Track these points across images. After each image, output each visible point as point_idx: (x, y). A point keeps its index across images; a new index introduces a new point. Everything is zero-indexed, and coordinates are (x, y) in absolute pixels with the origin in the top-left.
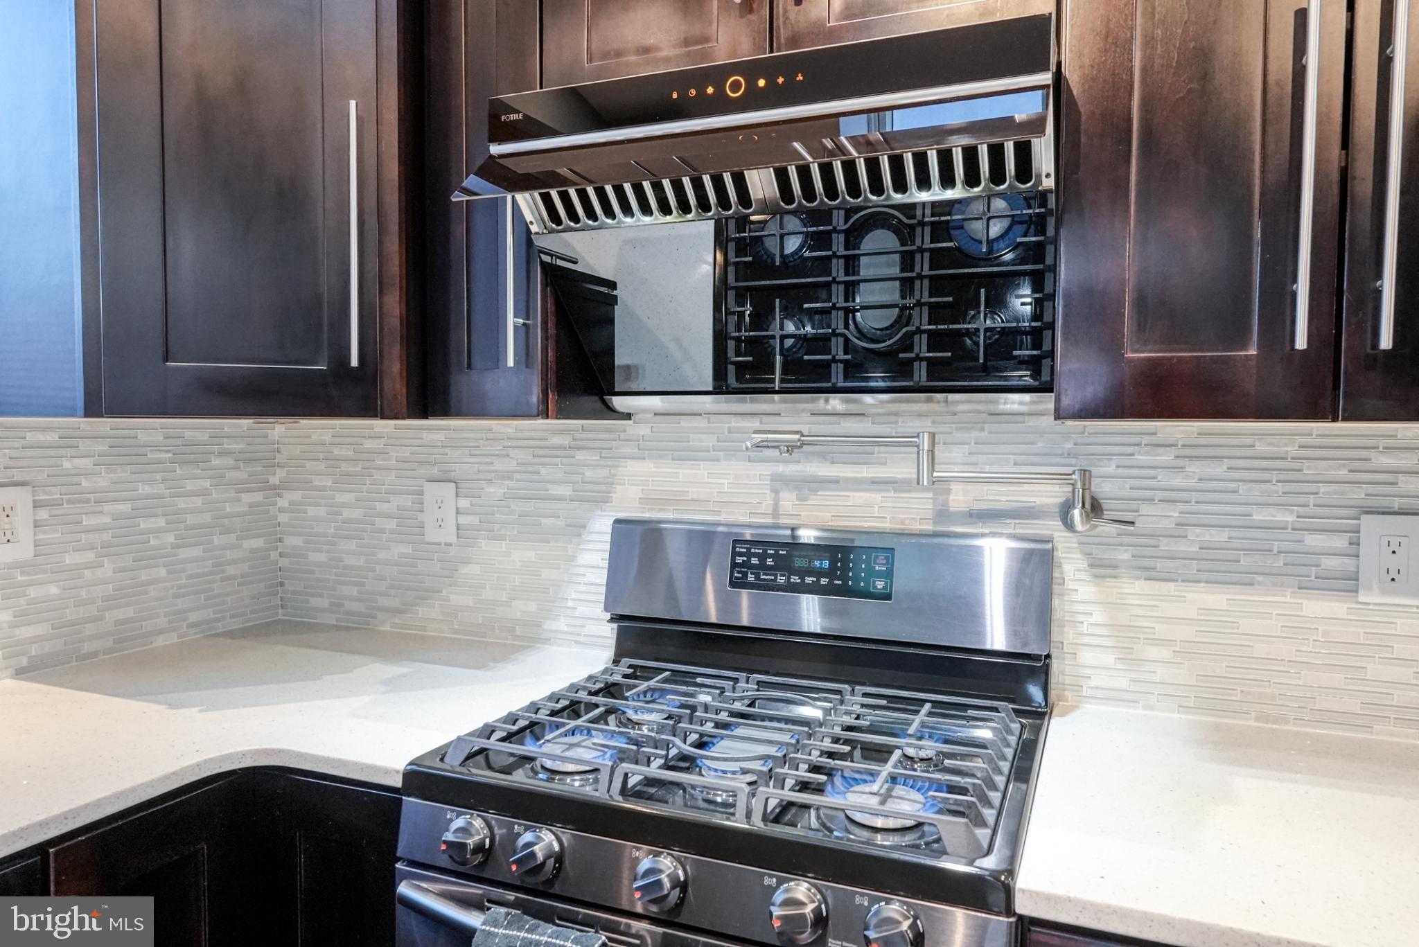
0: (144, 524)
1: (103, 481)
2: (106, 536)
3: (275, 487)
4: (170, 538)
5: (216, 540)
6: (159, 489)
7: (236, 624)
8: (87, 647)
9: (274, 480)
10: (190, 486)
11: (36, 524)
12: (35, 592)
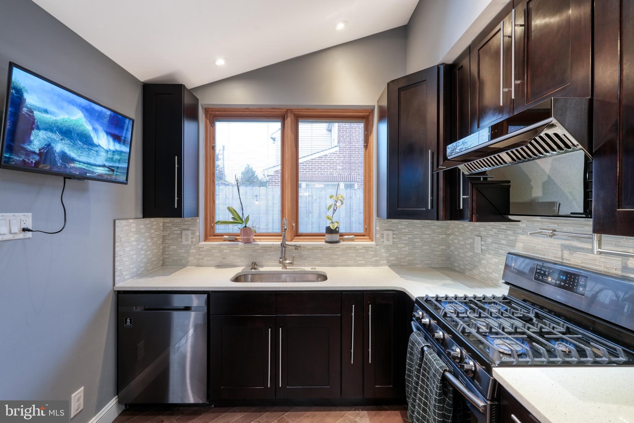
0: (415, 240)
1: (406, 231)
2: (407, 242)
3: (449, 234)
4: (421, 244)
5: (432, 245)
6: (419, 233)
7: (437, 266)
8: (402, 264)
9: (448, 232)
10: (426, 232)
11: (393, 238)
12: (393, 251)
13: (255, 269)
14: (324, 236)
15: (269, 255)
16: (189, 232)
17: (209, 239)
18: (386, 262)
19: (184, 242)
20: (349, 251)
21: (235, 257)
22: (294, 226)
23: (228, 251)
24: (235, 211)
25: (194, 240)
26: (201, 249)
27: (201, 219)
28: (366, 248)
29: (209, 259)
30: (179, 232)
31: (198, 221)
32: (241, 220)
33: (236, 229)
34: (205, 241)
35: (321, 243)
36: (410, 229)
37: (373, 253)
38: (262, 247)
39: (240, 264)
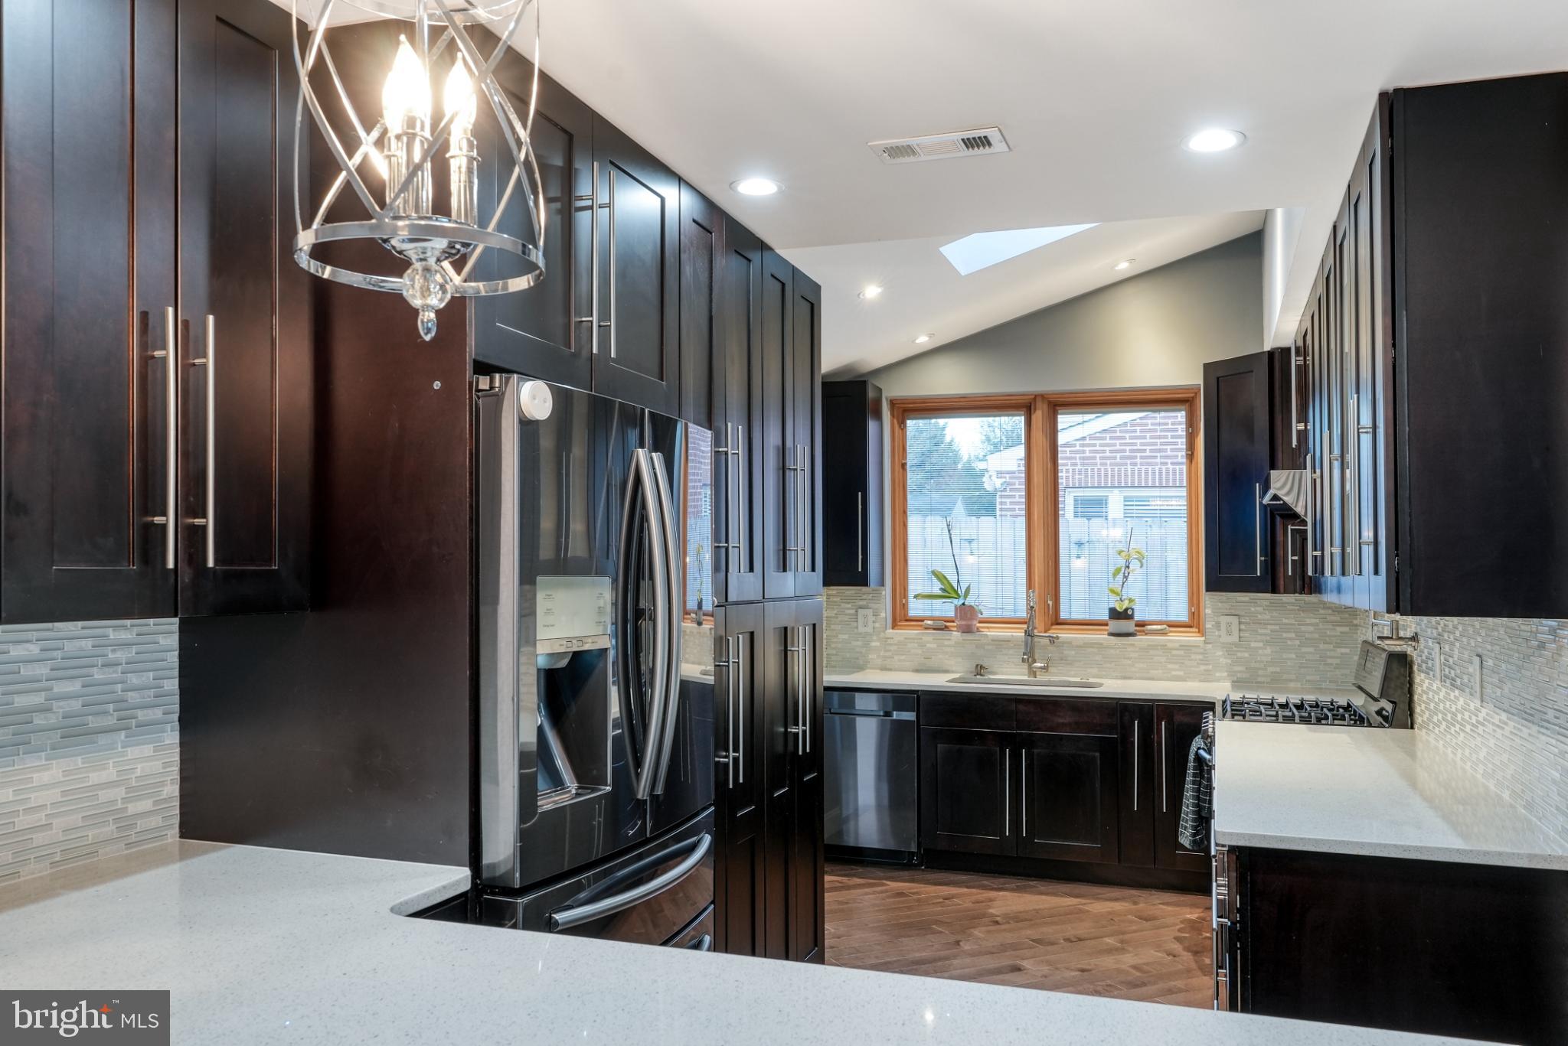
0: (1285, 635)
1: (1267, 617)
2: (1268, 638)
3: (1356, 625)
4: (1297, 642)
5: (1322, 646)
6: (1293, 621)
8: (1259, 679)
9: (1355, 622)
10: (1308, 621)
11: (1240, 630)
12: (1239, 654)
13: (981, 675)
14: (1107, 625)
15: (1006, 655)
16: (869, 612)
17: (900, 625)
18: (1226, 674)
19: (861, 629)
20: (1151, 652)
21: (947, 656)
22: (1051, 605)
23: (935, 646)
24: (945, 577)
25: (877, 625)
26: (889, 641)
27: (887, 591)
28: (1186, 648)
29: (903, 657)
30: (853, 611)
31: (884, 593)
32: (956, 592)
33: (946, 609)
34: (893, 628)
35: (1101, 636)
36: (1275, 614)
37: (1201, 657)
38: (993, 640)
39: (954, 668)
